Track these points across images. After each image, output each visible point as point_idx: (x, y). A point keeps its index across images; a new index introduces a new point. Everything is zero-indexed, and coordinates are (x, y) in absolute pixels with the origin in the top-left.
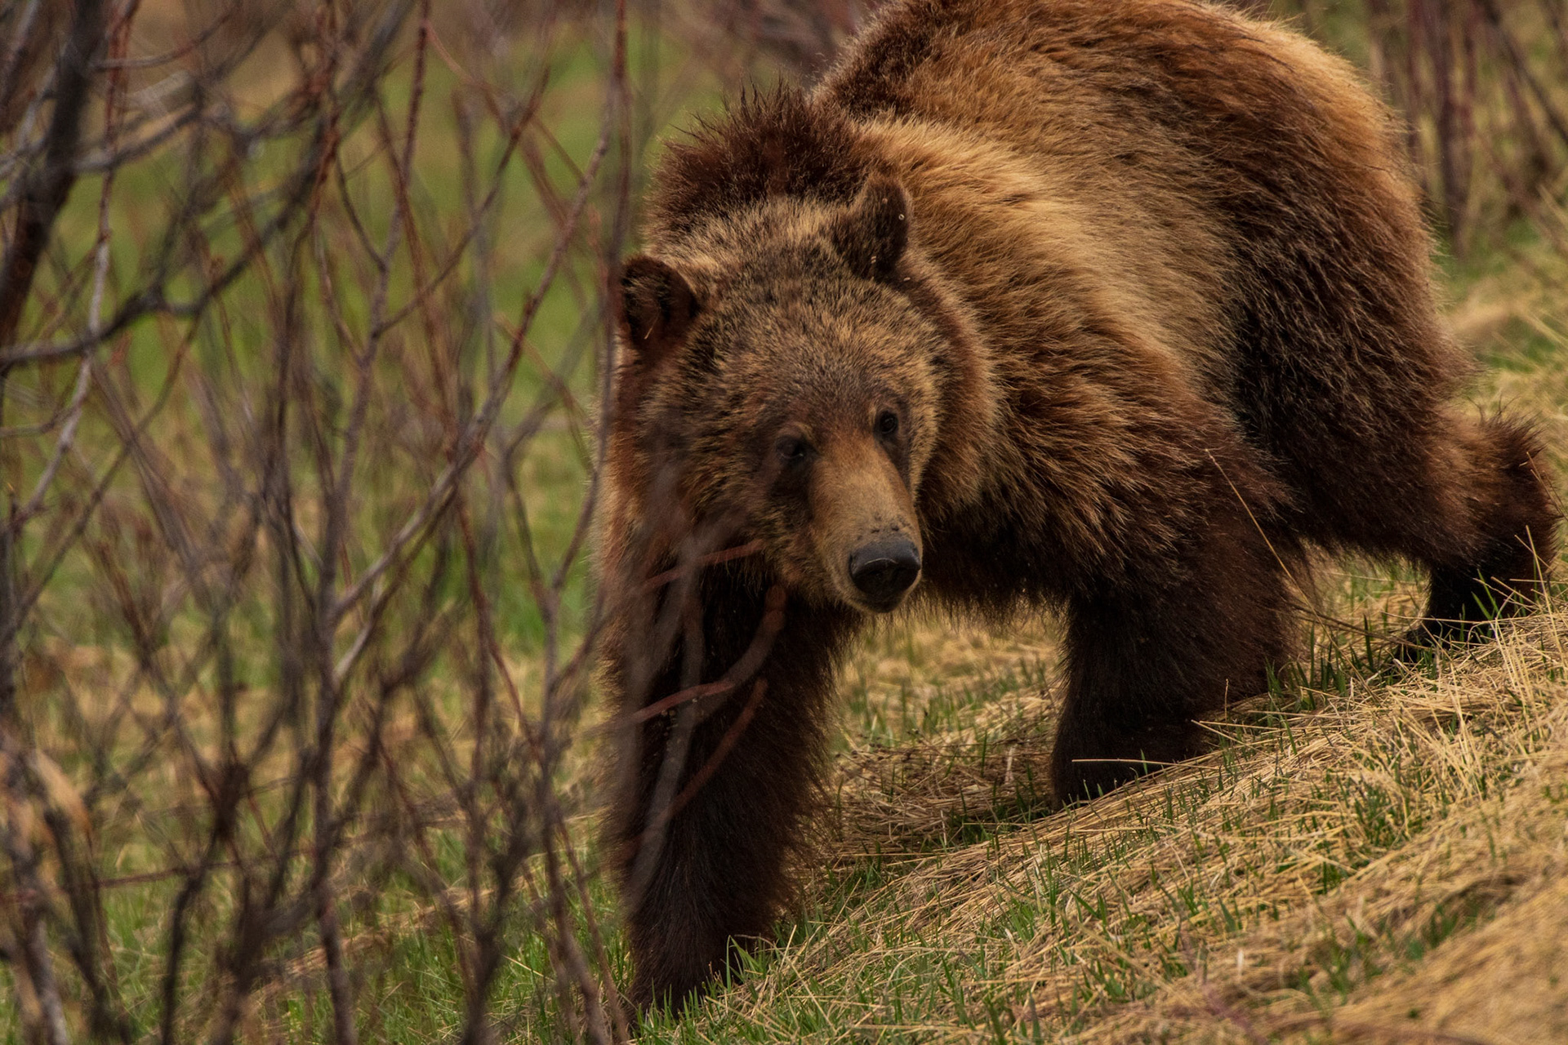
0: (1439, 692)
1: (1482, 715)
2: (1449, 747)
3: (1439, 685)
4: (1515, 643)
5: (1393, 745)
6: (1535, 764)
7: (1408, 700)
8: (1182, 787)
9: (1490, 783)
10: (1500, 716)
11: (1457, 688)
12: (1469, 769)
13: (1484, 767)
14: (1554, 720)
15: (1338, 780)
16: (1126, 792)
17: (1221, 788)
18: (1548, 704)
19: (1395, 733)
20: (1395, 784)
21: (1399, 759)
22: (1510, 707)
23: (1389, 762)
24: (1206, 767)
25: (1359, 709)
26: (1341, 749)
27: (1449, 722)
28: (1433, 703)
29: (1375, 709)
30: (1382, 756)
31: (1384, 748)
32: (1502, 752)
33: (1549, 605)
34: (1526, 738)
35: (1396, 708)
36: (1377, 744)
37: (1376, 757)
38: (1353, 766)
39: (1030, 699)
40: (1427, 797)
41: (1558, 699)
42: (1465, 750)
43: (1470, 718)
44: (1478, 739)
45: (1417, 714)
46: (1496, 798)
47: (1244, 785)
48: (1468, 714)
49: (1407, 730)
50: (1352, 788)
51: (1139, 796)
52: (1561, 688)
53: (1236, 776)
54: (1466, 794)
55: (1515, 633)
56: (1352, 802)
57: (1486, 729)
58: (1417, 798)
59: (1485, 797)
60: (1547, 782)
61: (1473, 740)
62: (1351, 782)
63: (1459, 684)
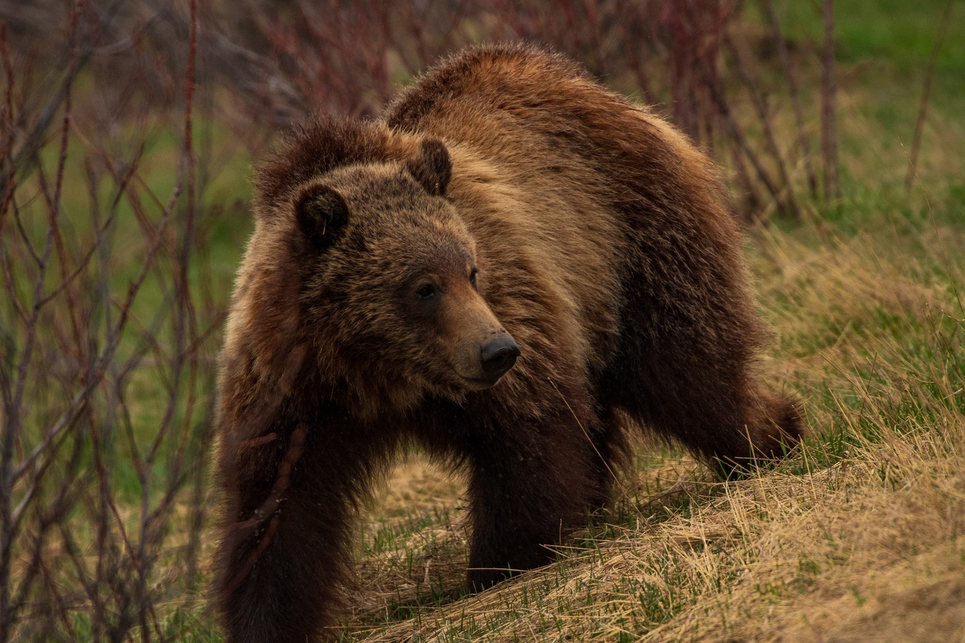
0: (692, 526)
1: (718, 541)
2: (698, 560)
3: (691, 522)
4: (738, 497)
5: (663, 559)
6: (750, 571)
7: (673, 532)
8: (533, 585)
9: (722, 582)
10: (729, 541)
11: (702, 524)
12: (710, 574)
13: (719, 573)
14: (762, 544)
15: (629, 581)
16: (499, 588)
17: (557, 586)
18: (758, 534)
19: (664, 552)
20: (664, 583)
21: (667, 568)
22: (735, 536)
23: (661, 570)
24: (549, 573)
25: (642, 537)
26: (631, 561)
27: (697, 545)
28: (687, 534)
29: (652, 537)
30: (657, 566)
31: (657, 561)
32: (730, 563)
33: (759, 473)
34: (745, 555)
35: (665, 537)
36: (653, 559)
37: (653, 567)
38: (639, 572)
39: (440, 530)
40: (684, 591)
41: (764, 531)
42: (707, 562)
43: (710, 543)
44: (715, 555)
45: (678, 540)
46: (726, 592)
47: (571, 584)
48: (709, 540)
49: (672, 550)
50: (638, 586)
51: (506, 590)
52: (766, 524)
53: (566, 578)
54: (708, 589)
55: (738, 491)
56: (638, 594)
57: (720, 550)
58: (678, 592)
59: (719, 591)
60: (758, 582)
61: (712, 556)
62: (637, 582)
63: (704, 522)
